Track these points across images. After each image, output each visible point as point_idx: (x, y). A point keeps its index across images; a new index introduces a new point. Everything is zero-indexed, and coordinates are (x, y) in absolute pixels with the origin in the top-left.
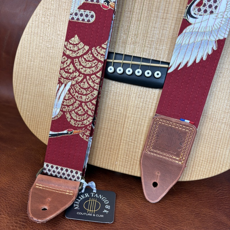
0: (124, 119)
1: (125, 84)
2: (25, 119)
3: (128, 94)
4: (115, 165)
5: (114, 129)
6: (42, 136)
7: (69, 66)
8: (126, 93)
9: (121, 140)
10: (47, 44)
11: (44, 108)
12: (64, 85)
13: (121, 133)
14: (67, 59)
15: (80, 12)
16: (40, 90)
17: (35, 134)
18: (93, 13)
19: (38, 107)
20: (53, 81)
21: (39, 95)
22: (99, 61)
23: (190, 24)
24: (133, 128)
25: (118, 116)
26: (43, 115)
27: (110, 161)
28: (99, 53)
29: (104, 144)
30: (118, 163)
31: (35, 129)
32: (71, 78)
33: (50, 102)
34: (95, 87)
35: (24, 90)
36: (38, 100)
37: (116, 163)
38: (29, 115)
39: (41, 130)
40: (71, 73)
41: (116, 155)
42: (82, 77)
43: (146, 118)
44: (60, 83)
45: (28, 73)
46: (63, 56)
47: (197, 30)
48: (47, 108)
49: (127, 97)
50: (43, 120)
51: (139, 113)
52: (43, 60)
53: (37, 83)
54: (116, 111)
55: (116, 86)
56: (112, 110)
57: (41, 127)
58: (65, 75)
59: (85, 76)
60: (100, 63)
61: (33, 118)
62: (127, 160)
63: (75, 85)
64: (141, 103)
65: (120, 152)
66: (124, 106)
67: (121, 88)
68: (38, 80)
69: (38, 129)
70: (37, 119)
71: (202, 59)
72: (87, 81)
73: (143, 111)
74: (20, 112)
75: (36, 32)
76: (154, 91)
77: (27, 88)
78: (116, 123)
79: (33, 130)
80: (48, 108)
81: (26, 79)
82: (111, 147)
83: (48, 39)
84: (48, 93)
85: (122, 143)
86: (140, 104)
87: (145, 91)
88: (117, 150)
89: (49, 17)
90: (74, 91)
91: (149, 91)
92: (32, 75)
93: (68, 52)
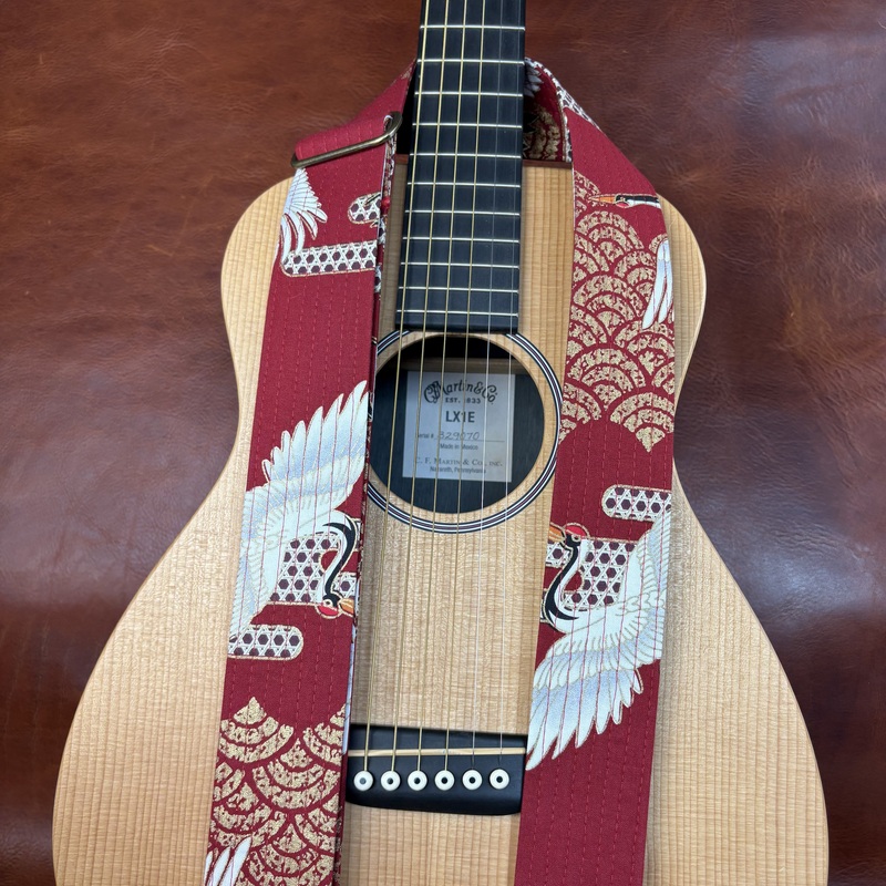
3: (423, 842)
7: (238, 791)
8: (416, 840)
12: (226, 853)
14: (231, 771)
15: (259, 633)
18: (295, 631)
22: (328, 766)
23: (560, 635)
28: (324, 742)
32: (247, 829)
34: (323, 847)
40: (246, 813)
42: (283, 820)
44: (215, 847)
46: (218, 765)
47: (582, 648)
49: (420, 851)
52: (151, 768)
58: (227, 819)
59: (290, 814)
60: (329, 772)
63: (261, 847)
64: (464, 866)
66: (415, 881)
71: (611, 720)
72: (297, 829)
75: (125, 685)
76: (498, 824)
86: (462, 869)
87: (471, 825)
89: (161, 640)
90: (262, 867)
91: (482, 824)
93: (233, 751)
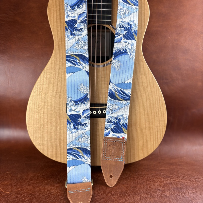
10: (45, 104)
17: (47, 156)
52: (44, 113)
74: (35, 145)
75: (37, 98)
83: (45, 101)
89: (43, 89)
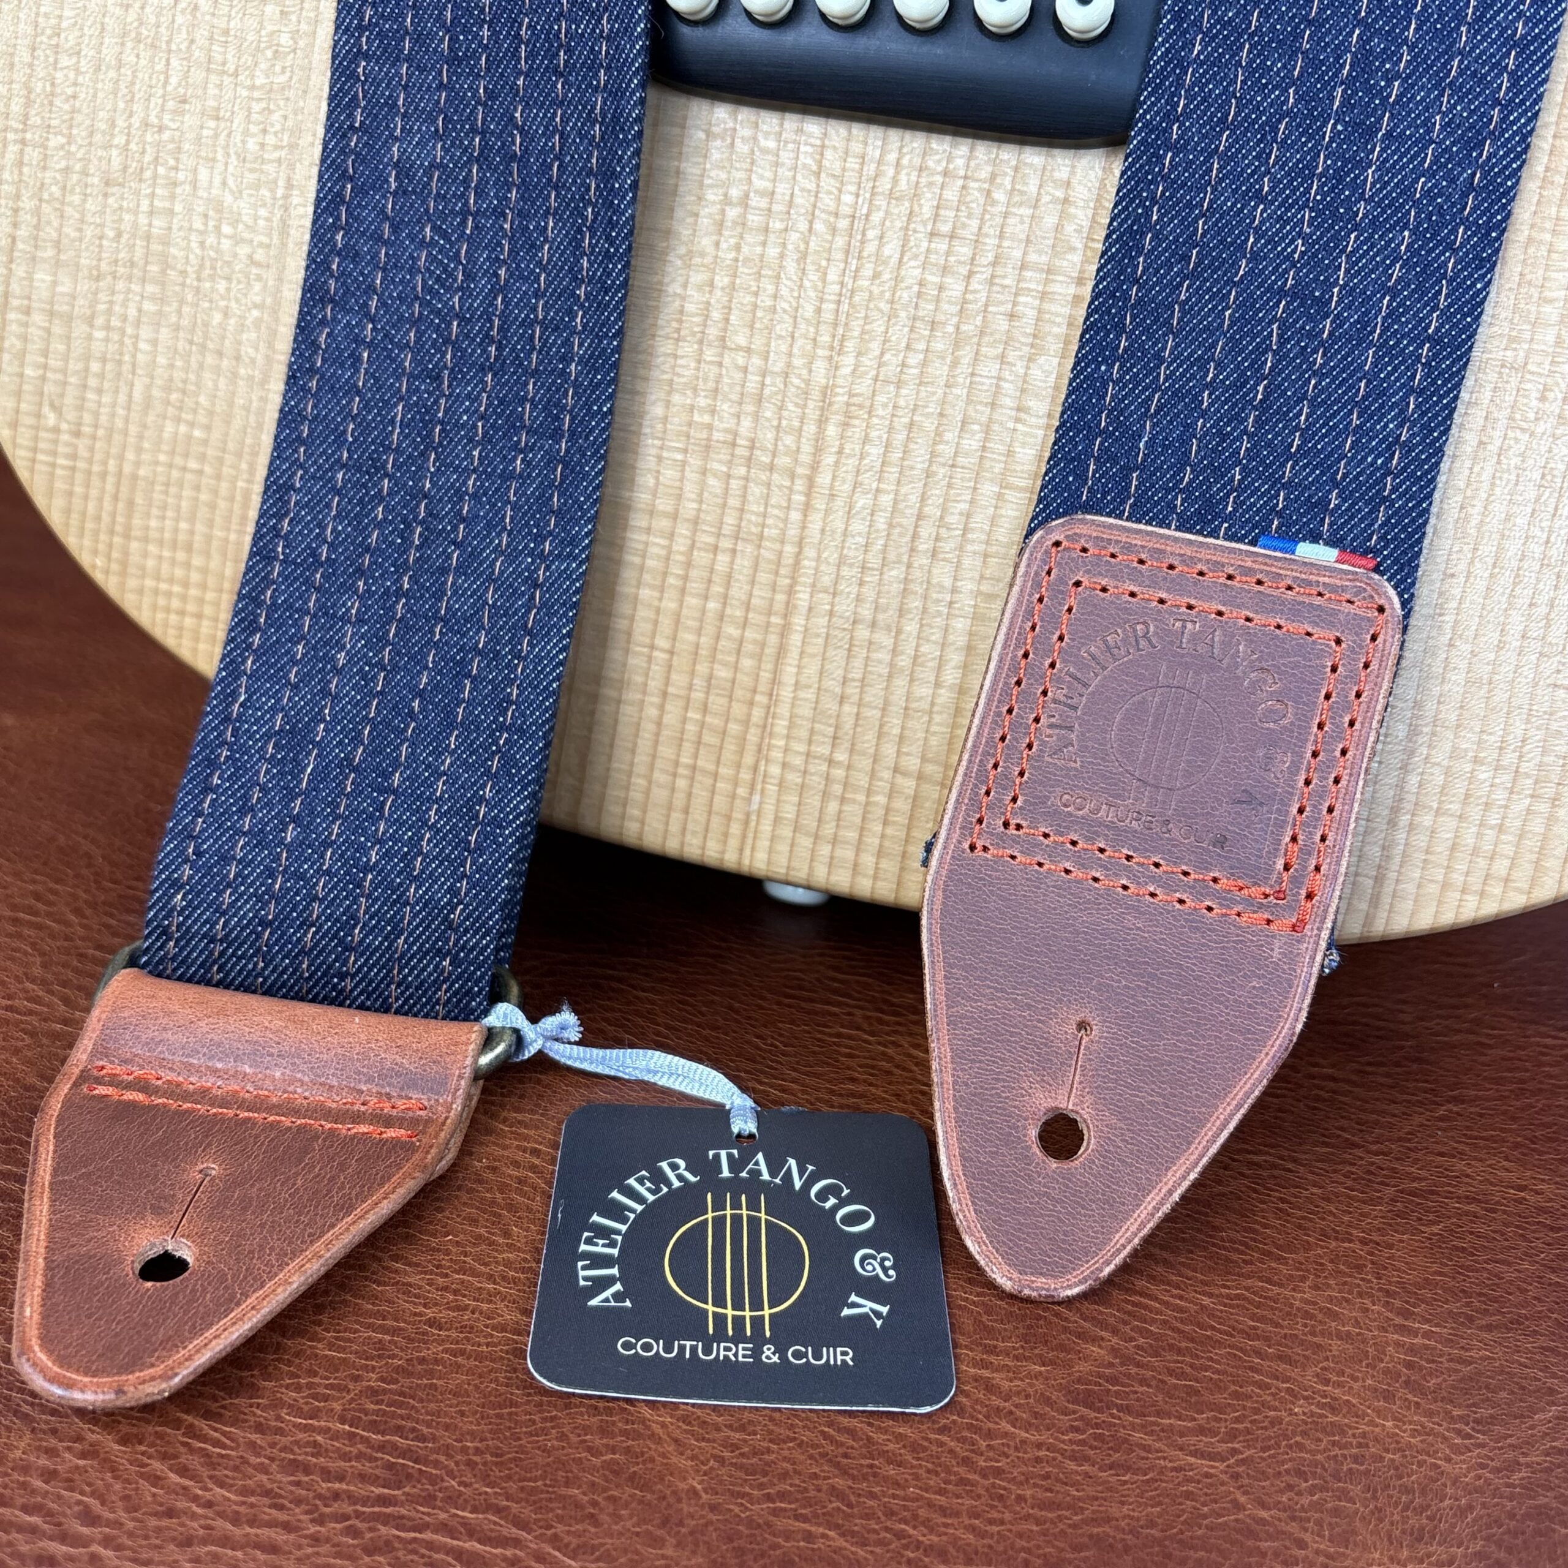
0: (811, 428)
1: (814, 127)
2: (32, 470)
3: (846, 210)
4: (746, 823)
5: (730, 520)
6: (161, 601)
8: (827, 201)
9: (789, 609)
11: (172, 366)
13: (789, 549)
16: (135, 225)
19: (126, 368)
20: (238, 138)
21: (133, 264)
24: (886, 500)
25: (759, 400)
26: (169, 428)
27: (701, 795)
29: (652, 647)
30: (769, 808)
31: (110, 546)
33: (217, 317)
35: (15, 225)
36: (124, 305)
37: (755, 807)
38: (56, 430)
39: (152, 548)
41: (753, 736)
43: (993, 405)
45: (38, 87)
48: (194, 364)
49: (834, 230)
50: (170, 466)
51: (939, 370)
53: (116, 162)
54: (741, 361)
55: (742, 148)
56: (709, 355)
57: (153, 523)
61: (90, 461)
62: (839, 773)
64: (949, 280)
65: (784, 710)
66: (808, 311)
67: (786, 157)
68: (120, 140)
69: (134, 545)
70: (121, 458)
73: (966, 355)
76: (1063, 174)
77: (37, 212)
78: (749, 461)
79: (95, 552)
80: (201, 366)
81: (28, 136)
82: (710, 677)
84: (202, 244)
85: (796, 639)
86: (941, 288)
87: (984, 174)
88: (761, 699)
91: (1016, 169)
92: (74, 97)
